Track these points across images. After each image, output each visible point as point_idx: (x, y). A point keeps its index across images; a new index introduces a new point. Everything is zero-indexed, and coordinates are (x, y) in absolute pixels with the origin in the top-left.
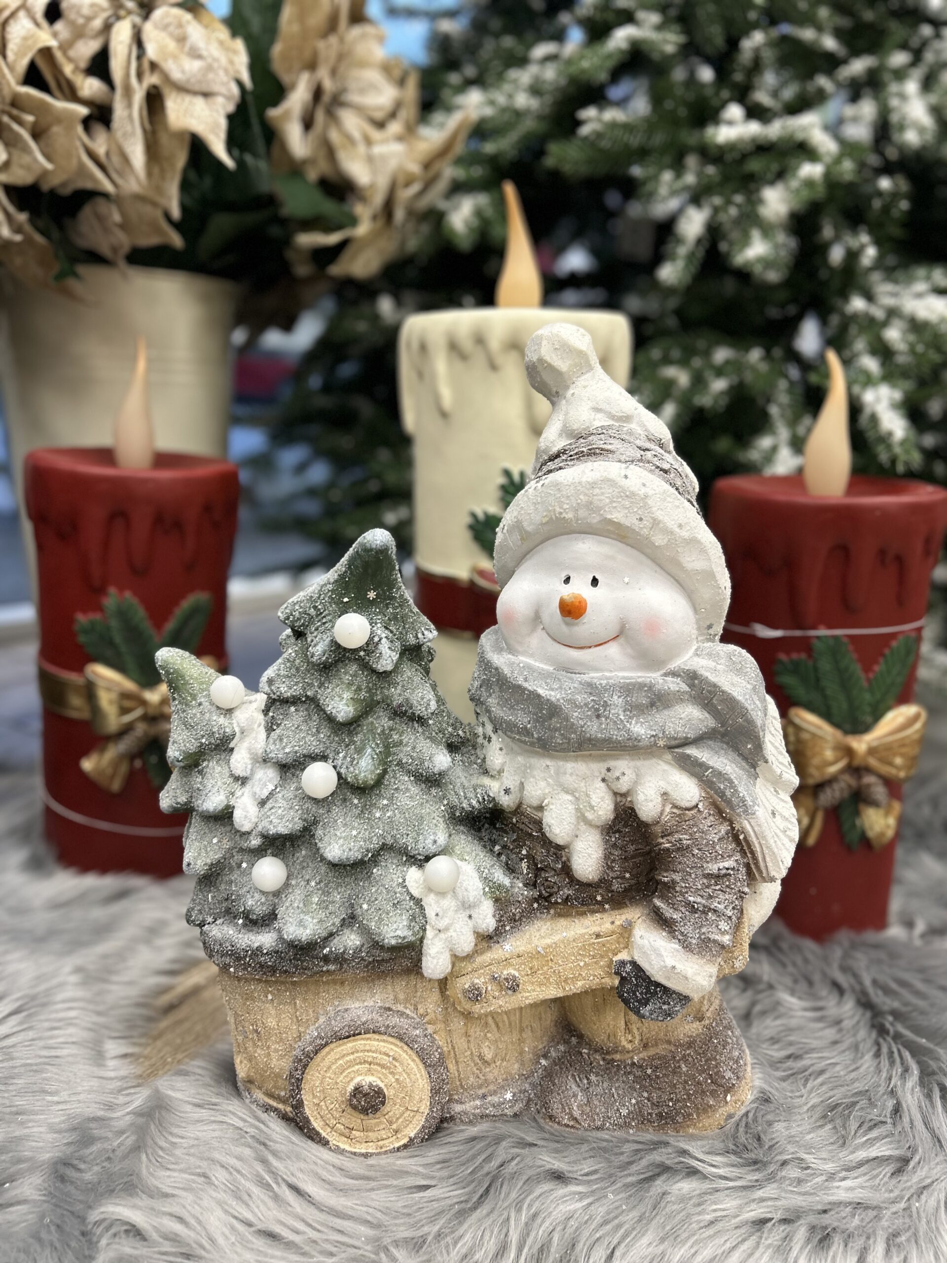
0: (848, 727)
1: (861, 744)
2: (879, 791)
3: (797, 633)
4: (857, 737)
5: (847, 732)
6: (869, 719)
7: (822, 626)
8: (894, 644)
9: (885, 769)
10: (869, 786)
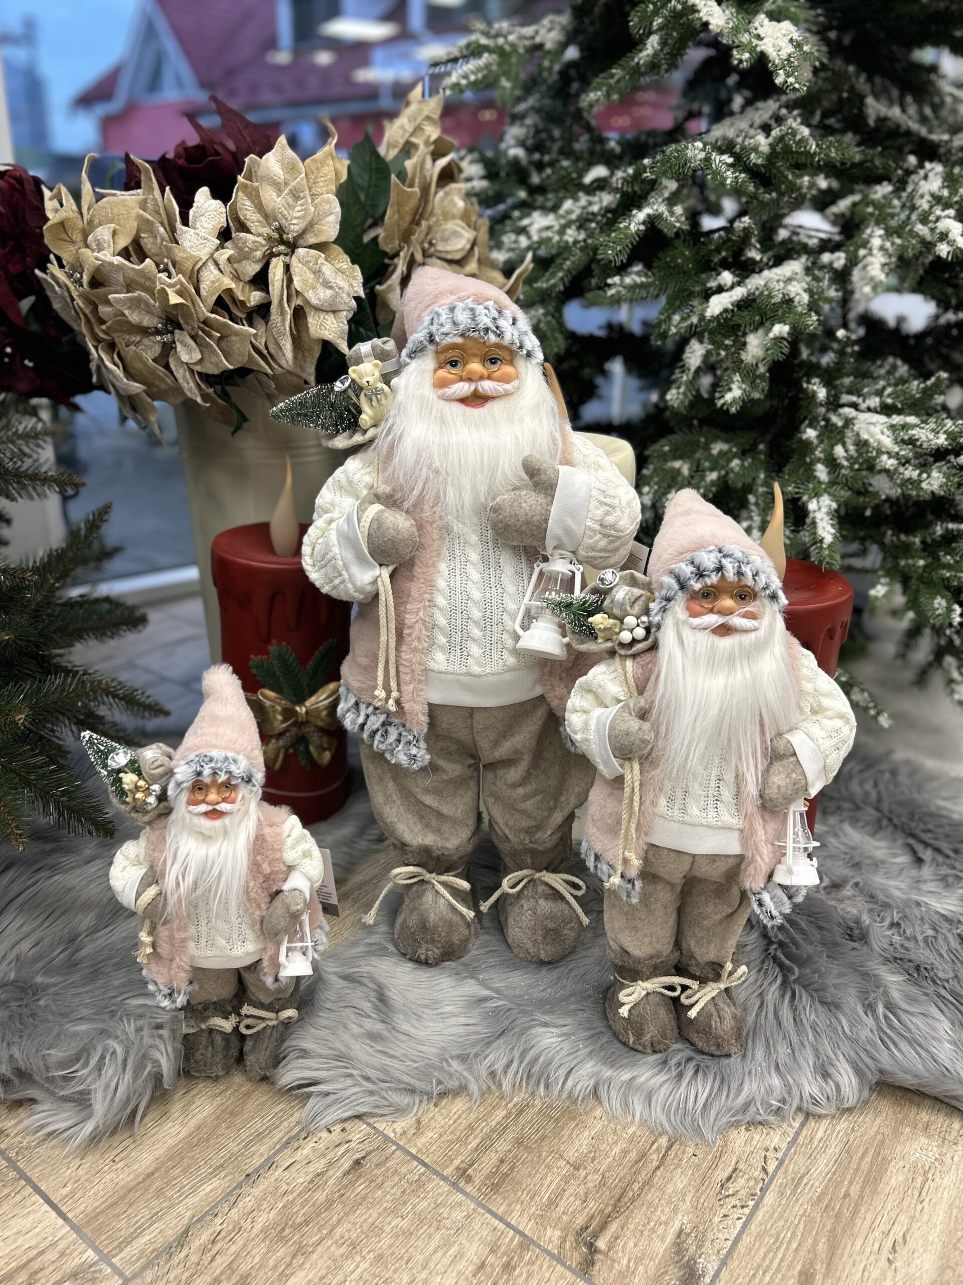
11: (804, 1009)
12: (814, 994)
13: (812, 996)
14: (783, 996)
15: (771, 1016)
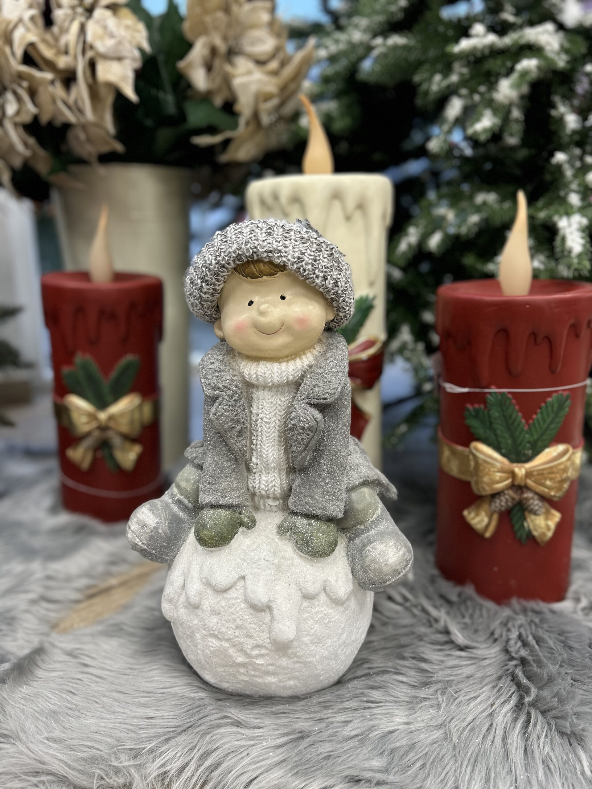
0: (513, 457)
2: (536, 503)
3: (478, 390)
4: (519, 465)
5: (512, 461)
6: (529, 453)
7: (493, 387)
8: (549, 400)
9: (539, 489)
10: (527, 499)
11: (539, 738)
12: (553, 722)
13: (549, 724)
14: (516, 719)
15: (498, 742)
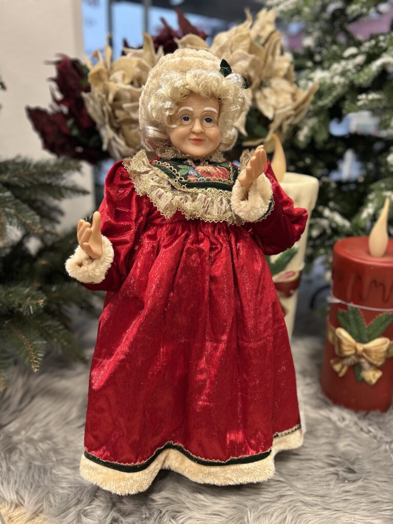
0: (359, 340)
1: (360, 347)
2: (366, 365)
4: (360, 344)
5: (357, 341)
6: (366, 339)
7: (352, 303)
8: (381, 315)
9: (369, 359)
10: (362, 363)
